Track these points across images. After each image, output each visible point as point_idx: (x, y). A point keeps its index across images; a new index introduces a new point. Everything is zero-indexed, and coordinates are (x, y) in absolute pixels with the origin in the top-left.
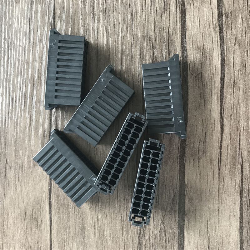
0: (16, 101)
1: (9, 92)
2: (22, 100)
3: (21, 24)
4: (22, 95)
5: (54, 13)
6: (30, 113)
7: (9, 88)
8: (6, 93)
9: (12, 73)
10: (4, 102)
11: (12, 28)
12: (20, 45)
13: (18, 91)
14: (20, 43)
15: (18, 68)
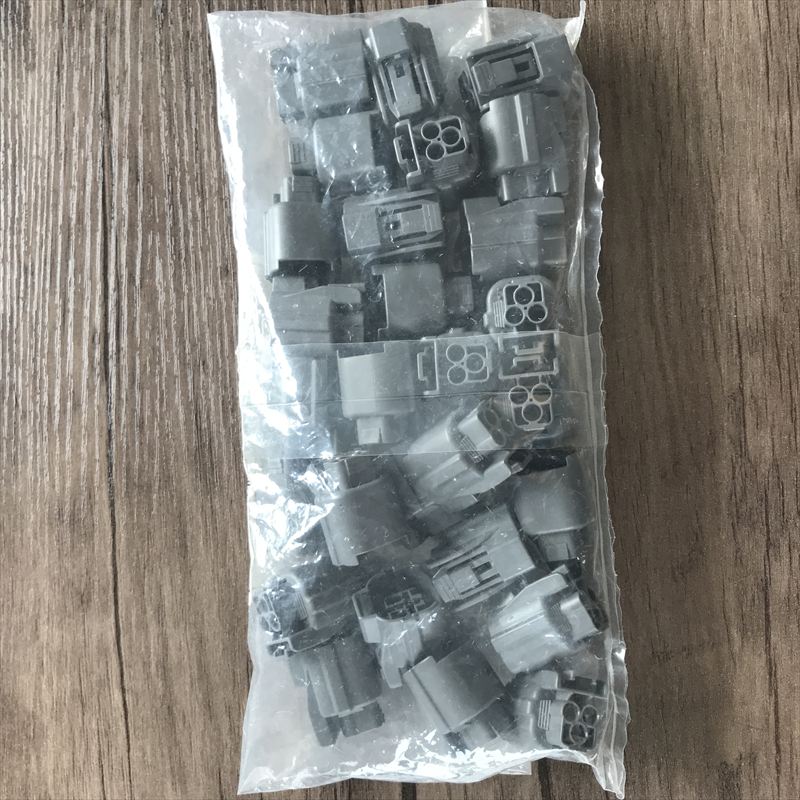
0: (33, 274)
1: (19, 256)
2: (45, 270)
3: (38, 112)
4: (45, 260)
5: (107, 85)
6: (64, 295)
7: (19, 246)
8: (12, 258)
9: (24, 215)
10: (8, 277)
11: (20, 122)
12: (38, 157)
13: (37, 250)
14: (37, 152)
15: (36, 204)
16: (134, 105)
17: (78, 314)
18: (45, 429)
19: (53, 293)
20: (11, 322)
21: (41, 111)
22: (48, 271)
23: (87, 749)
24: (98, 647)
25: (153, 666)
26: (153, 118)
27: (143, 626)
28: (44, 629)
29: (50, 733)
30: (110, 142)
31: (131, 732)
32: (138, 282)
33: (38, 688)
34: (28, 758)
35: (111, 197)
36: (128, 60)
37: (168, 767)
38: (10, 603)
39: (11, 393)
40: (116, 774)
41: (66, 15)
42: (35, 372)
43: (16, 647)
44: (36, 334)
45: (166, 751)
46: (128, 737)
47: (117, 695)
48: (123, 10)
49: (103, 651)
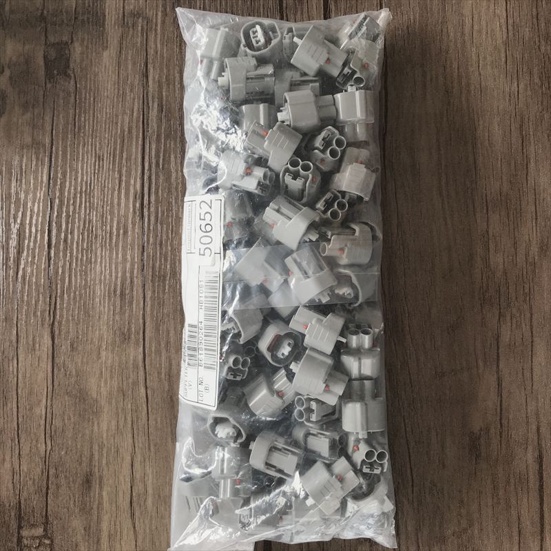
16: (161, 70)
17: (128, 183)
18: (107, 245)
19: (114, 170)
20: (90, 186)
21: (110, 72)
22: (112, 159)
23: (126, 419)
24: (133, 364)
25: (163, 374)
26: (171, 77)
27: (158, 352)
28: (103, 354)
29: (106, 410)
30: (148, 90)
31: (150, 410)
32: (161, 167)
33: (99, 386)
34: (93, 423)
35: (148, 120)
36: (159, 46)
37: (170, 429)
38: (85, 339)
39: (89, 225)
40: (141, 433)
41: (126, 20)
42: (103, 213)
43: (87, 363)
44: (104, 193)
45: (168, 421)
46: (148, 414)
47: (143, 390)
48: (157, 19)
49: (136, 367)
